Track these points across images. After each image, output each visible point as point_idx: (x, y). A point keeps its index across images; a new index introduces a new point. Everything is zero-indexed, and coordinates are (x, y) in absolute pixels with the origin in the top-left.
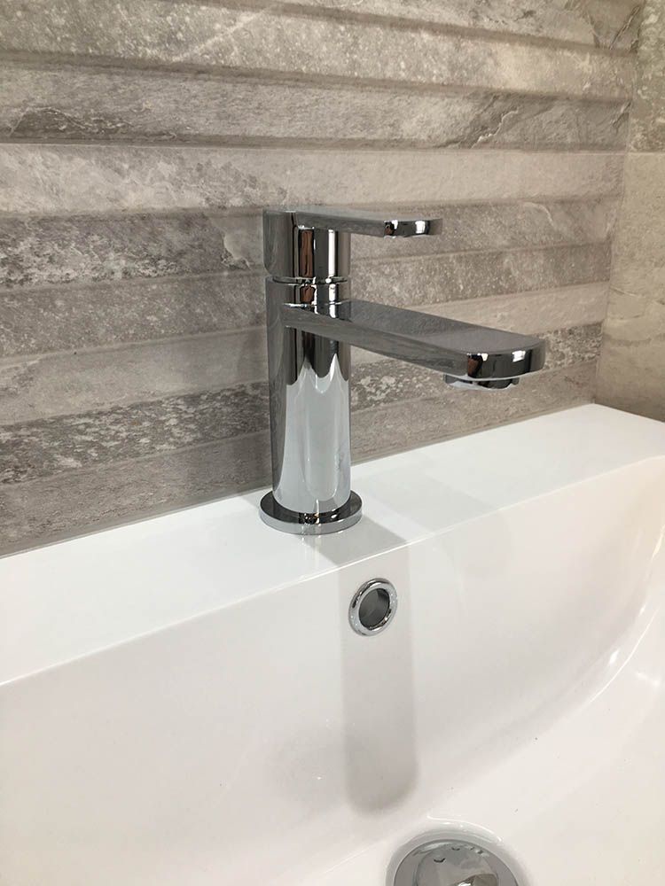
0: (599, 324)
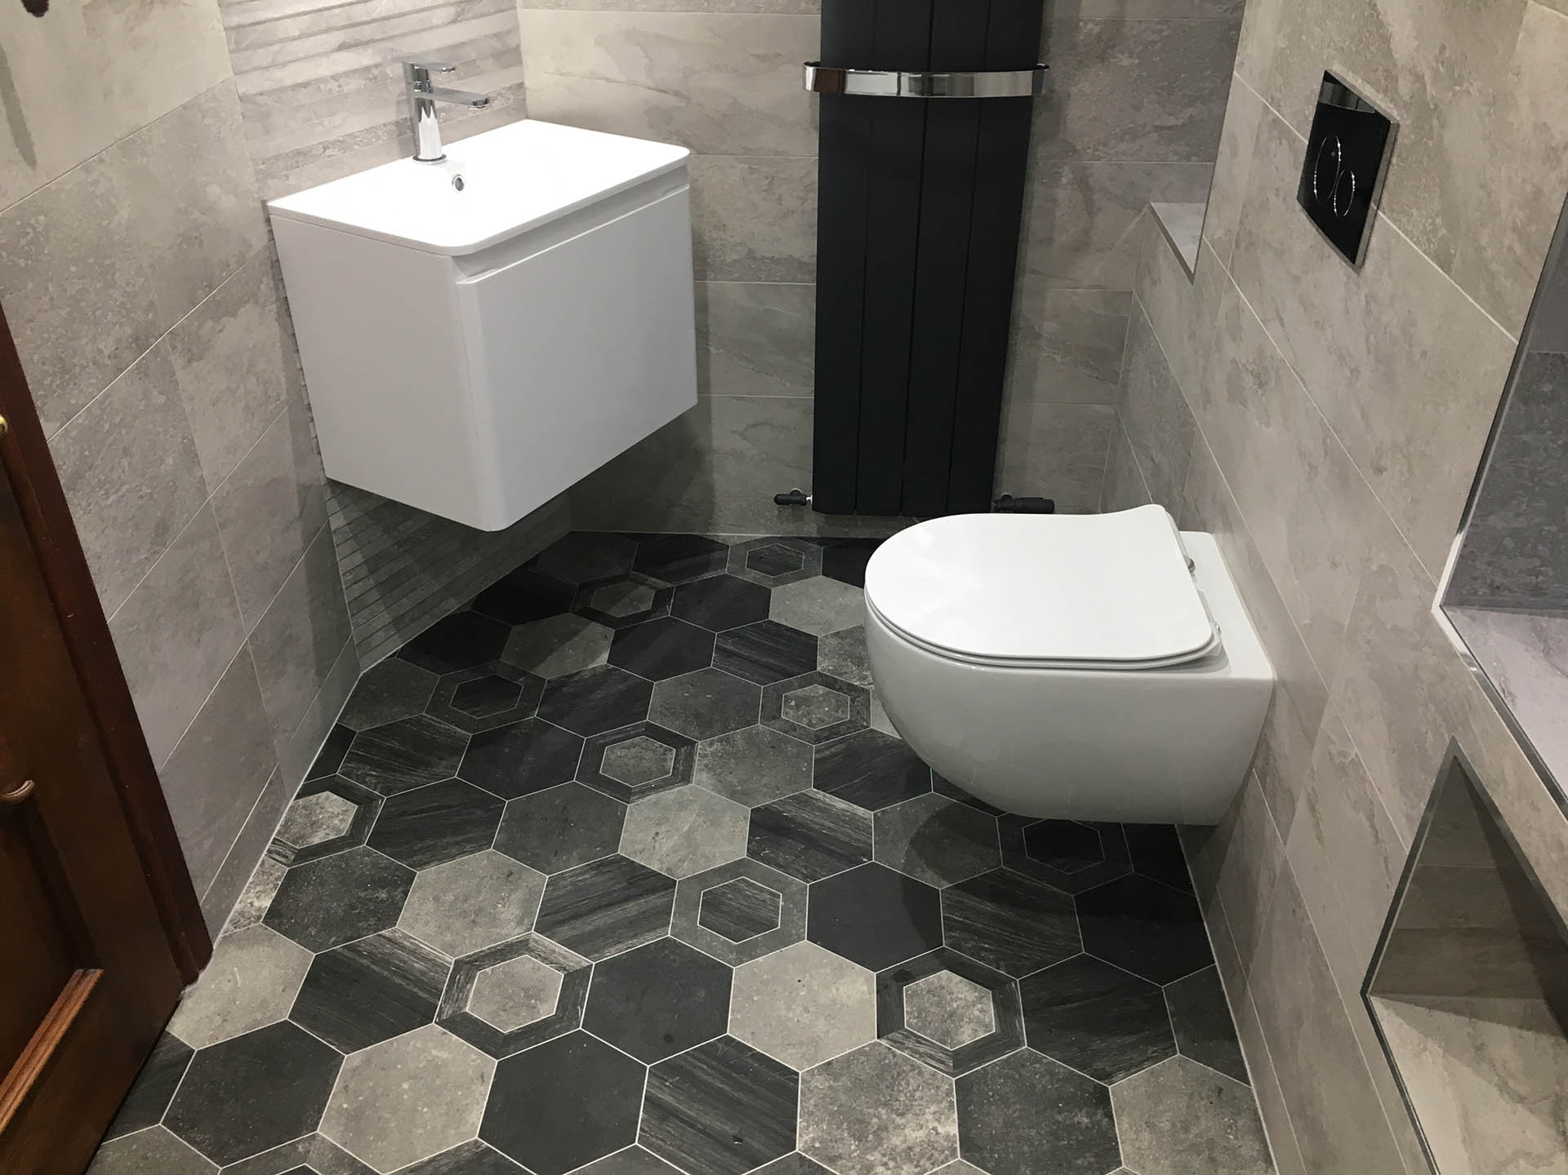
0: (522, 83)
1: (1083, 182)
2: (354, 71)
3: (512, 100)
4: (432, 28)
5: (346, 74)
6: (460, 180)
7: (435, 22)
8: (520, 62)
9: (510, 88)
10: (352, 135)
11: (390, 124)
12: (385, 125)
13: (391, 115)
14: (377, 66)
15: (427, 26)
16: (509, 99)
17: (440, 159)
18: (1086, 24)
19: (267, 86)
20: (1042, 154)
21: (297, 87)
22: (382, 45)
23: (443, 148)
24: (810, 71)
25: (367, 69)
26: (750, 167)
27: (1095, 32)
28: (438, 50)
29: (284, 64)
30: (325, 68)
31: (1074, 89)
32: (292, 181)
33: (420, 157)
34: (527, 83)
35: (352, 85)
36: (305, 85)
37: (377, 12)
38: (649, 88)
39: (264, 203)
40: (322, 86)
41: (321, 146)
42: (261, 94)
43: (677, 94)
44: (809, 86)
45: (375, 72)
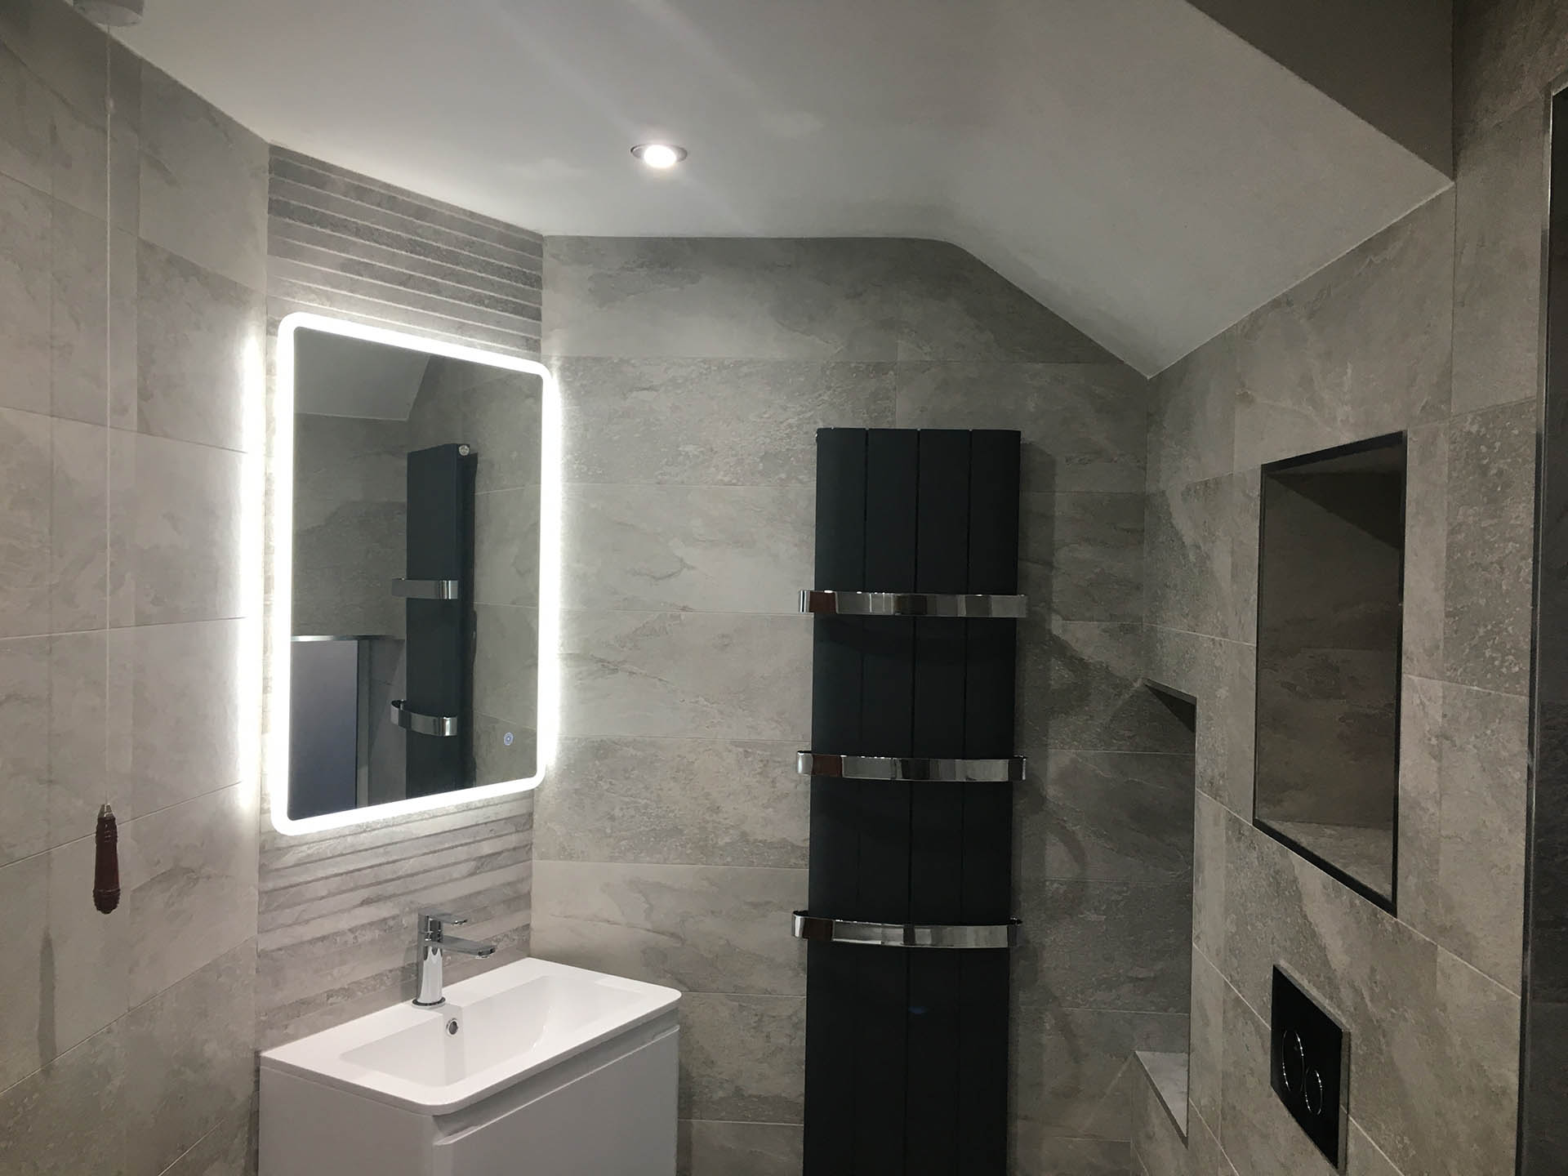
0: (529, 925)
1: (1065, 1028)
2: (371, 924)
3: (516, 942)
4: (451, 881)
5: (363, 927)
6: (455, 1023)
7: (455, 875)
8: (529, 906)
9: (517, 929)
10: (358, 983)
11: (396, 970)
12: (391, 971)
13: (399, 961)
14: (393, 918)
15: (448, 878)
16: (514, 940)
17: (438, 1002)
18: (1052, 883)
19: (287, 941)
20: (1023, 1001)
21: (313, 941)
22: (402, 899)
23: (444, 989)
24: (798, 919)
25: (385, 920)
26: (740, 1005)
27: (1061, 891)
28: (454, 901)
29: (307, 922)
30: (344, 923)
31: (1048, 941)
32: (290, 1030)
33: (419, 1001)
34: (533, 925)
35: (368, 936)
36: (323, 939)
37: (403, 870)
38: (648, 930)
39: (257, 1054)
40: (338, 939)
41: (326, 995)
42: (280, 949)
43: (672, 935)
44: (797, 933)
45: (391, 923)
